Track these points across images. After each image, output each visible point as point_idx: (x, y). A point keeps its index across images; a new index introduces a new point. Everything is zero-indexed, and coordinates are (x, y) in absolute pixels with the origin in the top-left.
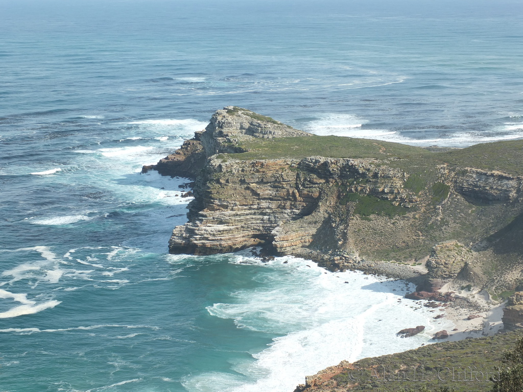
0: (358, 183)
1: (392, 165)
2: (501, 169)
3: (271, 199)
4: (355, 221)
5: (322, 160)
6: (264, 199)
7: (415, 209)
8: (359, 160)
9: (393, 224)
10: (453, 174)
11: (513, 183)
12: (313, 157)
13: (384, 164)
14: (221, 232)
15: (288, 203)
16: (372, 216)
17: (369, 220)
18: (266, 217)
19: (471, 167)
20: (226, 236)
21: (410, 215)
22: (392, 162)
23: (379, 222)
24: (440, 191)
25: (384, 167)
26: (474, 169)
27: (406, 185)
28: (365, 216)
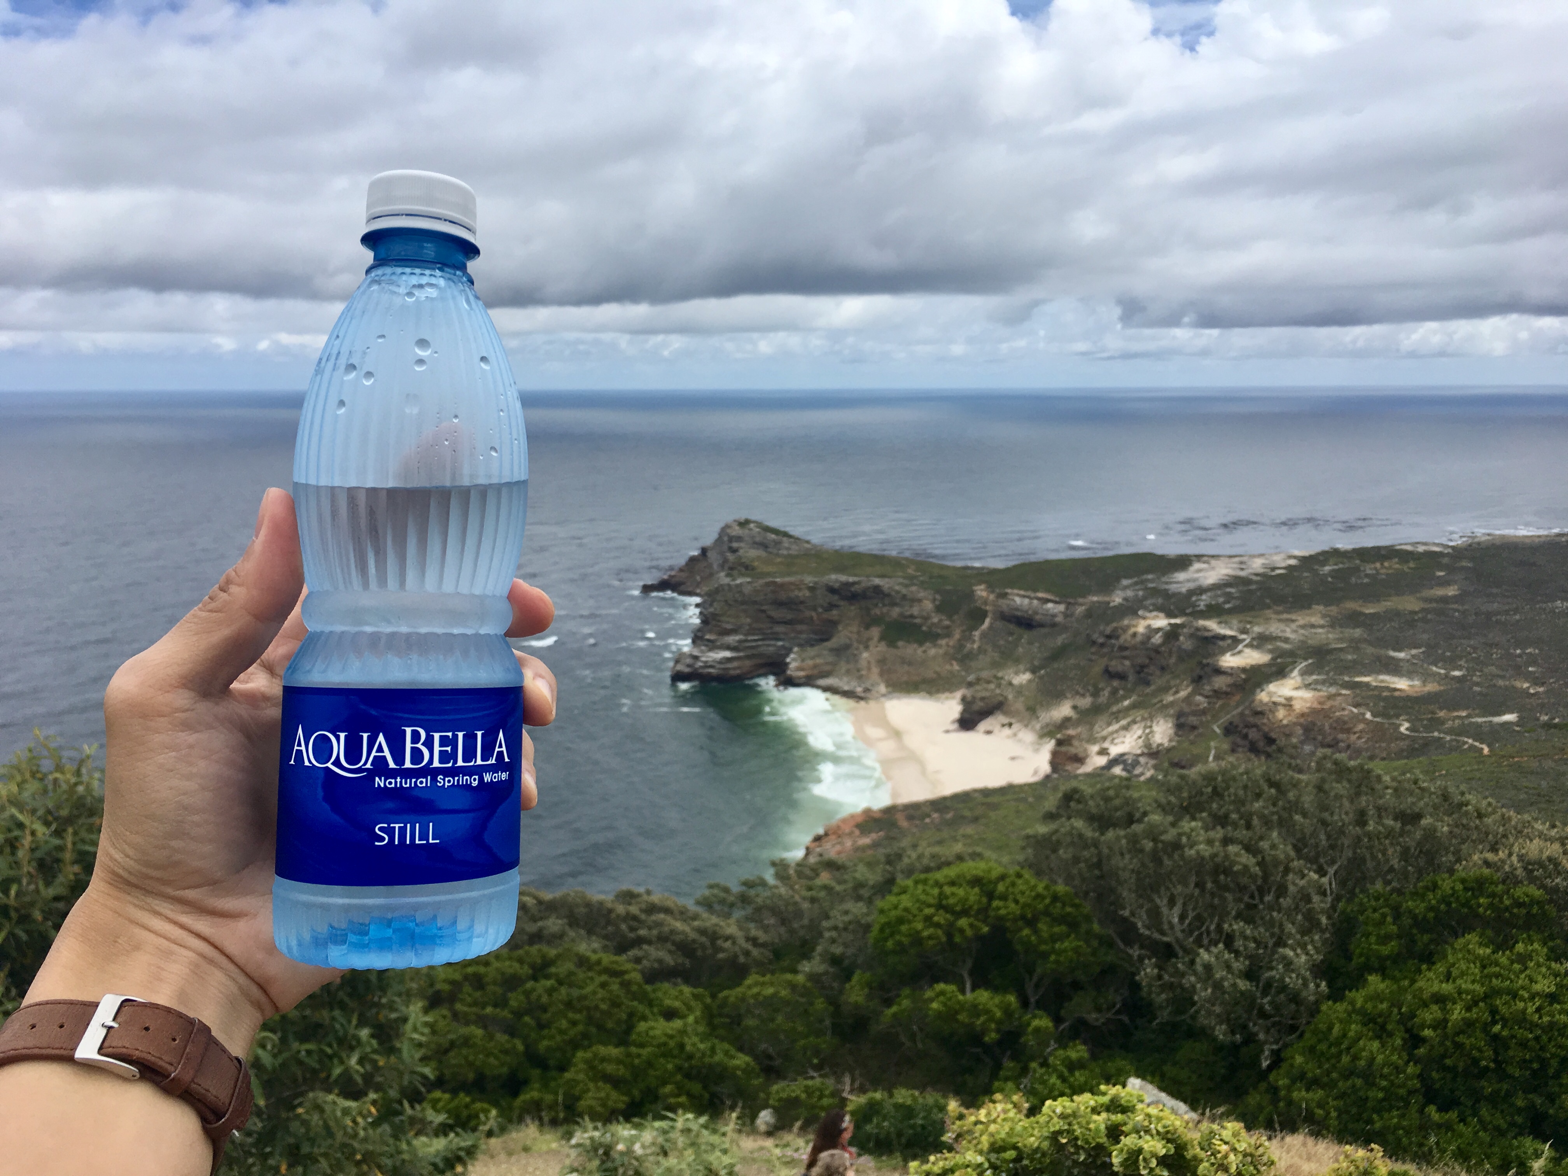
0: (884, 605)
1: (923, 585)
2: (1047, 591)
3: (785, 623)
4: (882, 647)
5: (843, 578)
6: (778, 623)
7: (948, 635)
8: (887, 580)
9: (925, 652)
10: (992, 597)
11: (1062, 608)
12: (833, 577)
13: (913, 584)
14: (729, 660)
15: (803, 627)
16: (900, 643)
17: (896, 647)
18: (780, 643)
19: (1012, 588)
20: (735, 664)
21: (943, 642)
22: (922, 582)
23: (910, 650)
24: (978, 616)
25: (914, 588)
26: (1016, 591)
27: (939, 609)
28: (892, 644)
